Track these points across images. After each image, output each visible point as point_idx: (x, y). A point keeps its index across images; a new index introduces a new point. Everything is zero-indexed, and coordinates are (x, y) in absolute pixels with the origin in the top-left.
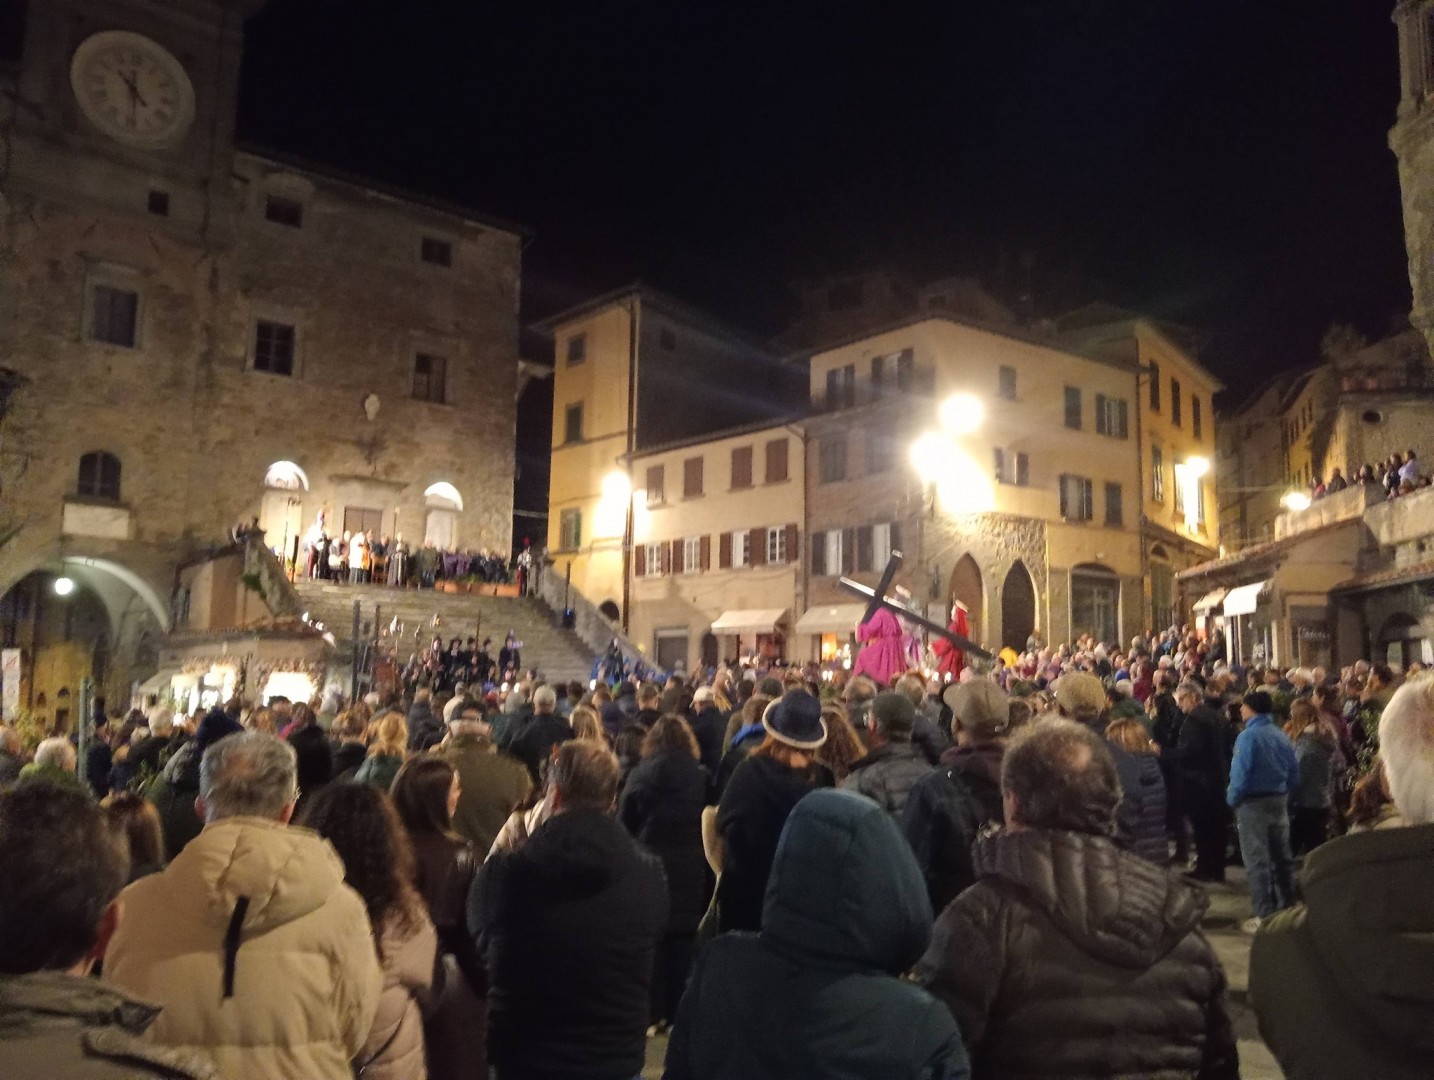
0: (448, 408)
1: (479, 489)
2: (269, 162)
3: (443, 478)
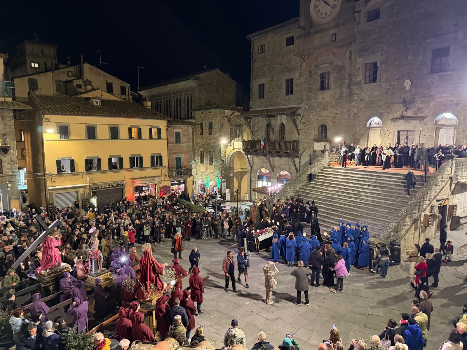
0: (450, 73)
3: (446, 110)
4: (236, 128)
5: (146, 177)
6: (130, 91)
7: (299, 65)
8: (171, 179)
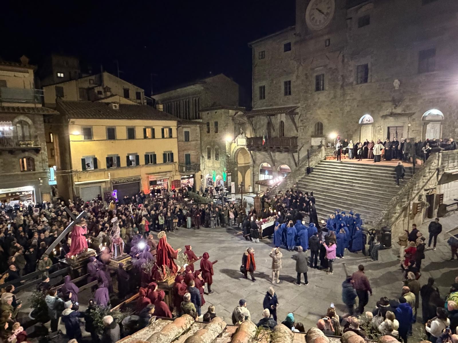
3: (433, 106)
4: (240, 126)
5: (159, 173)
6: (144, 96)
7: (296, 68)
8: (181, 173)
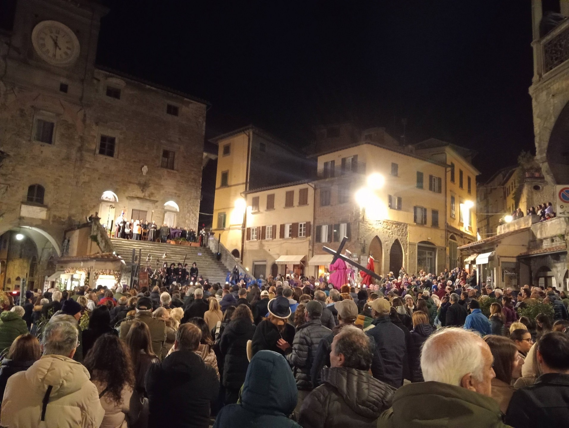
0: (175, 172)
1: (186, 203)
2: (108, 73)
3: (172, 199)
